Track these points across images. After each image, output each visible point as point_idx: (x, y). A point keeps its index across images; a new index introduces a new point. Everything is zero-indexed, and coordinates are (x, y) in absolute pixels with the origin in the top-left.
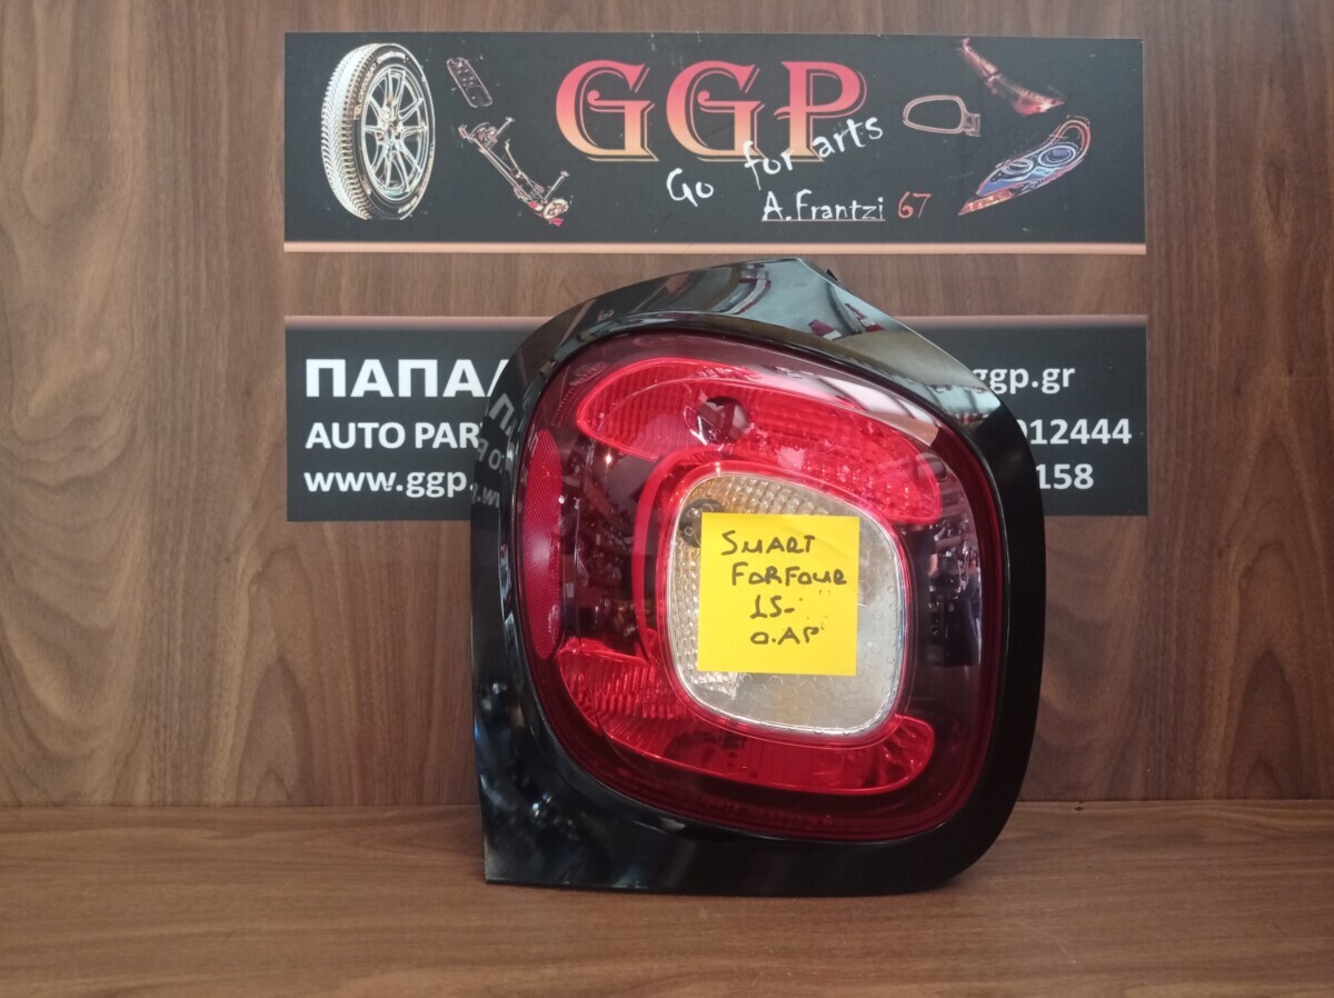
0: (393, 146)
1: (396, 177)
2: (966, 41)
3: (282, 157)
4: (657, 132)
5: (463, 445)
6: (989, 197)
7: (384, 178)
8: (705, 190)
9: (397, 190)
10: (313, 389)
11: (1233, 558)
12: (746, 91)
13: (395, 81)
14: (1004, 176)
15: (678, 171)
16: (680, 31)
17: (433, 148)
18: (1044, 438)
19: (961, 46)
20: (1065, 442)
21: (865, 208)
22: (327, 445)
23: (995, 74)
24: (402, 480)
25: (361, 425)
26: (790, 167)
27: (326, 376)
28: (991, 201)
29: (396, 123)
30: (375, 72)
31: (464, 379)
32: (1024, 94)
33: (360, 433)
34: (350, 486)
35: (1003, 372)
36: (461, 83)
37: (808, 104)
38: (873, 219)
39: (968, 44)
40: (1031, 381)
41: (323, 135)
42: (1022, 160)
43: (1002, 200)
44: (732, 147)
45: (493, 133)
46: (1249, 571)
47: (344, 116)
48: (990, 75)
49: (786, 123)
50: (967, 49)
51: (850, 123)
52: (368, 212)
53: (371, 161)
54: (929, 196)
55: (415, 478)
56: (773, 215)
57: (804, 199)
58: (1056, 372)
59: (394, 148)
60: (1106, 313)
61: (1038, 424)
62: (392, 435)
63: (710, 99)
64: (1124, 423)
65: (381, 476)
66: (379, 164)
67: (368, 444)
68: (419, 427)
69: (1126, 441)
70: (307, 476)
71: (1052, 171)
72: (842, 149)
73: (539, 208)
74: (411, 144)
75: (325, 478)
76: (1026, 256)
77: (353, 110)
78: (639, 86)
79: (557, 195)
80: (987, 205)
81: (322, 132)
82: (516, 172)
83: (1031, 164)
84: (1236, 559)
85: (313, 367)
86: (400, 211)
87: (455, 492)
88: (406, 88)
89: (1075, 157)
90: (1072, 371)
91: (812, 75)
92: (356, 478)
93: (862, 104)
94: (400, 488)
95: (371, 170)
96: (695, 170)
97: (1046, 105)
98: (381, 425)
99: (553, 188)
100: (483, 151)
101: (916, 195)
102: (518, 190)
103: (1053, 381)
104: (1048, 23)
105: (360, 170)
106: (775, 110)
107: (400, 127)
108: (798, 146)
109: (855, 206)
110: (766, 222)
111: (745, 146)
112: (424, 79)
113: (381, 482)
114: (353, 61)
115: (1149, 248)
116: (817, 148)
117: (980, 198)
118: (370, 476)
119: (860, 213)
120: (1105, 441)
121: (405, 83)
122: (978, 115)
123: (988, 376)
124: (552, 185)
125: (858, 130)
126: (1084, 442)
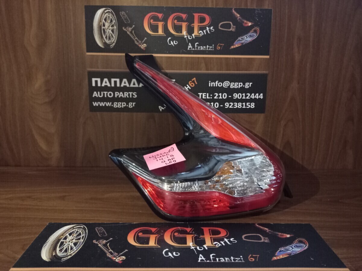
0: (109, 31)
1: (109, 39)
2: (233, 9)
3: (85, 34)
4: (166, 29)
5: (125, 97)
6: (237, 45)
7: (107, 39)
8: (176, 42)
9: (110, 41)
10: (94, 85)
11: (282, 122)
12: (185, 20)
13: (109, 17)
14: (240, 40)
15: (170, 38)
16: (170, 6)
17: (117, 32)
18: (245, 97)
19: (232, 10)
20: (249, 98)
21: (210, 47)
22: (97, 96)
23: (239, 17)
24: (113, 104)
25: (104, 92)
26: (194, 38)
27: (96, 82)
28: (237, 46)
29: (109, 26)
30: (104, 15)
31: (125, 83)
32: (245, 21)
33: (104, 94)
34: (102, 105)
35: (237, 83)
36: (123, 17)
37: (198, 23)
38: (212, 49)
39: (234, 10)
40: (243, 85)
41: (94, 29)
42: (244, 37)
43: (239, 45)
44: (181, 33)
45: (130, 29)
46: (285, 125)
47: (98, 24)
48: (238, 17)
49: (194, 27)
50: (233, 11)
51: (207, 28)
52: (104, 46)
53: (104, 34)
54: (223, 44)
55: (115, 104)
56: (190, 48)
57: (197, 45)
58: (248, 83)
59: (109, 32)
60: (259, 71)
61: (244, 94)
62: (110, 95)
63: (177, 22)
64: (262, 94)
65: (108, 103)
66: (106, 35)
67: (106, 96)
68: (116, 93)
69: (262, 98)
70: (93, 103)
71: (250, 39)
72: (205, 33)
73: (140, 46)
74: (113, 31)
75: (97, 103)
76: (244, 58)
77: (100, 23)
78: (162, 18)
79: (144, 43)
80: (236, 47)
81: (93, 28)
82: (135, 38)
83: (246, 37)
84: (283, 123)
85: (94, 80)
86: (111, 46)
87: (124, 107)
88: (111, 18)
89: (255, 36)
90: (252, 83)
91: (199, 17)
92: (103, 103)
93: (210, 23)
94: (112, 105)
95: (104, 37)
96: (174, 38)
97: (250, 24)
98: (108, 92)
99: (143, 42)
100: (128, 33)
101: (221, 44)
102: (136, 42)
103: (247, 85)
104: (251, 5)
105: (102, 37)
106: (191, 24)
107: (110, 27)
108: (196, 33)
109: (208, 46)
110: (189, 50)
111: (184, 33)
112: (115, 16)
113: (108, 104)
114: (100, 12)
115: (270, 57)
116: (200, 33)
117: (234, 45)
118: (106, 103)
119: (209, 48)
120: (257, 98)
121: (111, 17)
122: (235, 26)
123: (234, 84)
124: (143, 40)
125: (209, 29)
126: (253, 98)
